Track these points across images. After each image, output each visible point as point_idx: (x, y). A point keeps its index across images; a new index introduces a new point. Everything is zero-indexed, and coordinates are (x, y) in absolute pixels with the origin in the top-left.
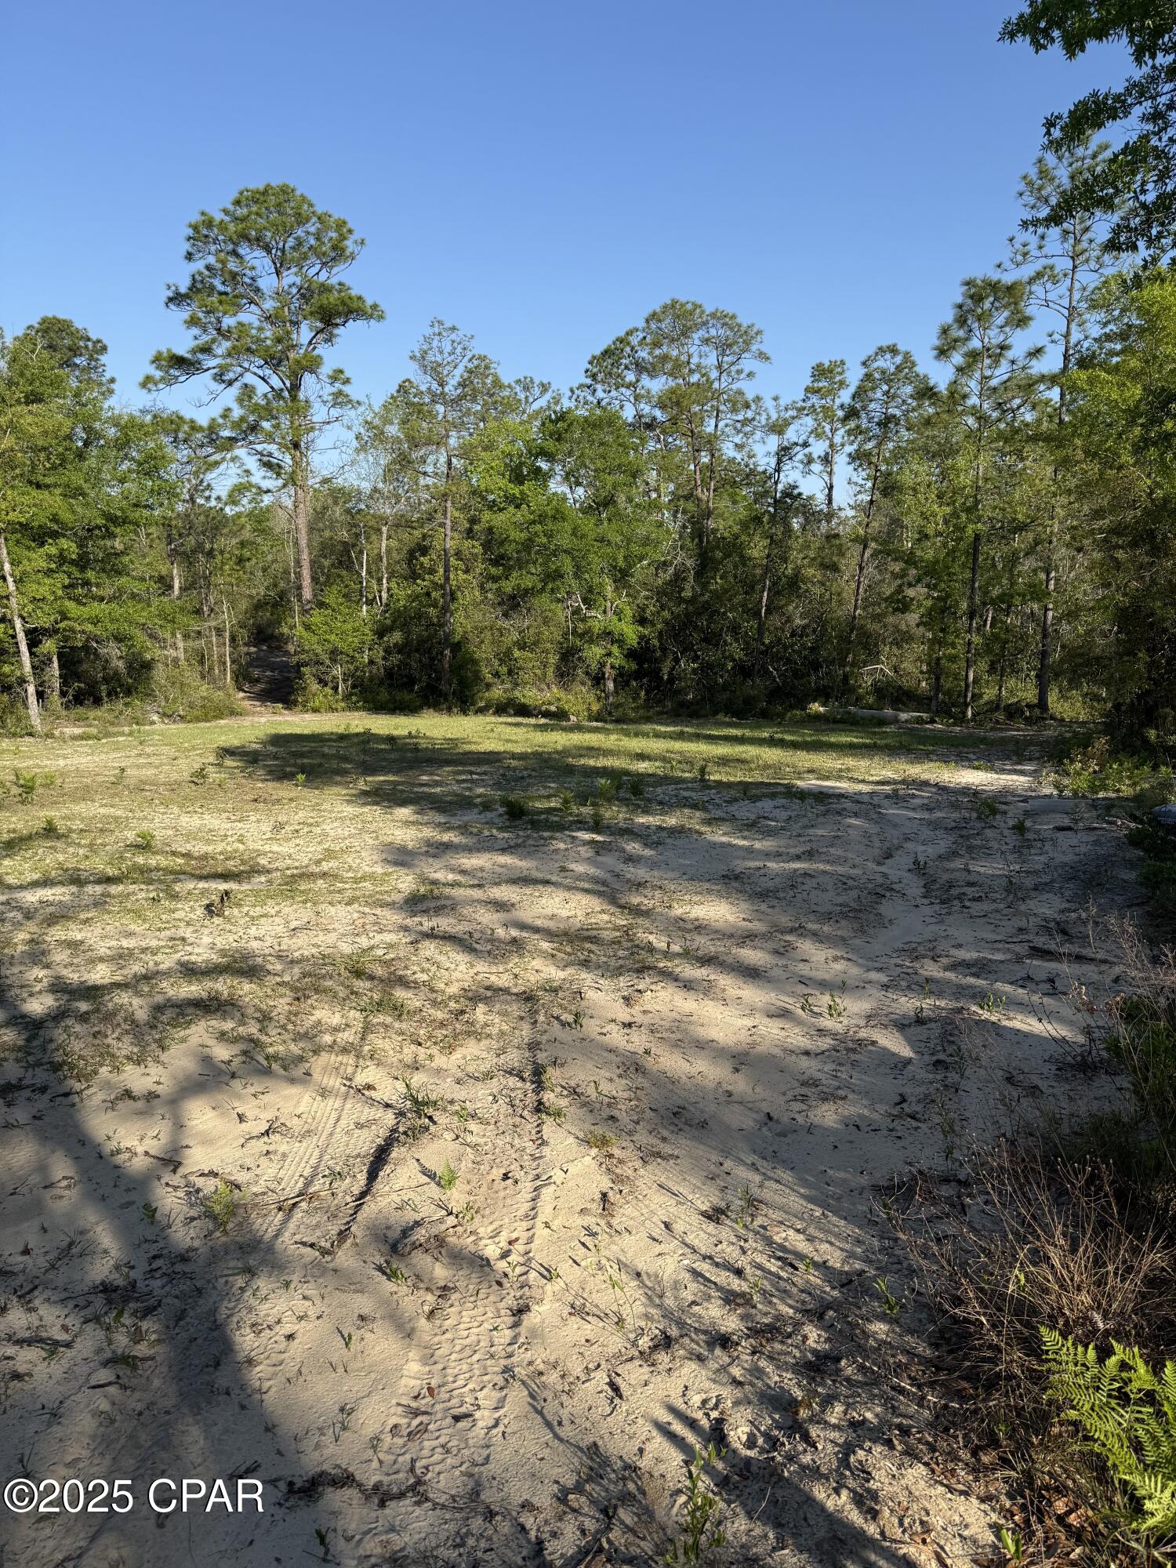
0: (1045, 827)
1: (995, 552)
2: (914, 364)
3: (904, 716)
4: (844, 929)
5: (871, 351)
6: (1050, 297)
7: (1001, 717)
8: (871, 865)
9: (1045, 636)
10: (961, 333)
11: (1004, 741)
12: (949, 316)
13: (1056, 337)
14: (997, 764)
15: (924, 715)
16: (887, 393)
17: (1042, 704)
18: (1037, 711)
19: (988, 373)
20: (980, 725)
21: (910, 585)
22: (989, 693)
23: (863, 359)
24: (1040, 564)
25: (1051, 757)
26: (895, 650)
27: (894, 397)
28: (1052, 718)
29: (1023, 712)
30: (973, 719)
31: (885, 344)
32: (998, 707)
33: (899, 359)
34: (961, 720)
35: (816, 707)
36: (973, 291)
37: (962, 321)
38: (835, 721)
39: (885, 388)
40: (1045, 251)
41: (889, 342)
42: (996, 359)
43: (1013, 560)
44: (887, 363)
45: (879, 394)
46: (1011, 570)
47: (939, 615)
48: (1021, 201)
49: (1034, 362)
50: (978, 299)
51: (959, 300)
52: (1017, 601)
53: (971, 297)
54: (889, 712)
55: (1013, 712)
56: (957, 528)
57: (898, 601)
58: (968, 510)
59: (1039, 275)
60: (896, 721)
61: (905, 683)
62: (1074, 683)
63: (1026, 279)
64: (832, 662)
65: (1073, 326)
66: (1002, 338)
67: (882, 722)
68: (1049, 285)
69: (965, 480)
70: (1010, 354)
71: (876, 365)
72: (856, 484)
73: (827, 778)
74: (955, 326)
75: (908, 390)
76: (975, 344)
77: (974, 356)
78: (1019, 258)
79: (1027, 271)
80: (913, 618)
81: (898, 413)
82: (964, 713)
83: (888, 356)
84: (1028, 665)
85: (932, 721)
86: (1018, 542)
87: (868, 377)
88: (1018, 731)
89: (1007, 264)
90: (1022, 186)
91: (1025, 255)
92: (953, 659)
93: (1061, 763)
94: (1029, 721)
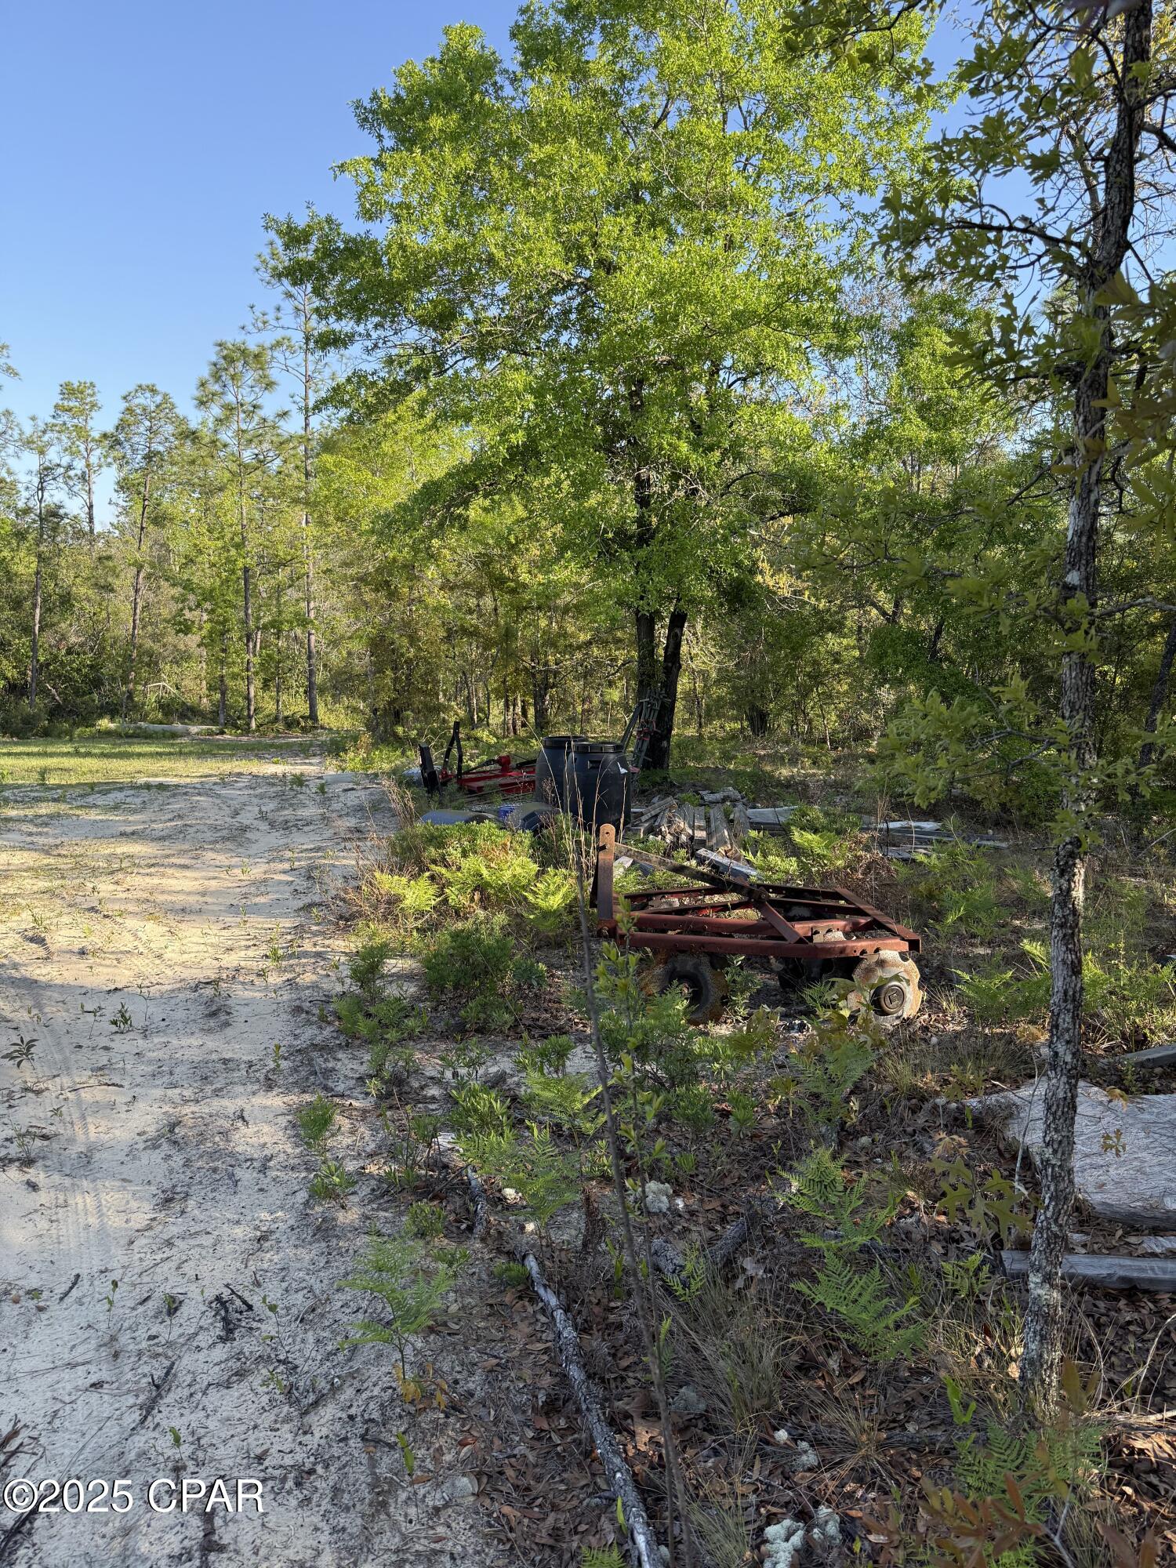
0: (338, 789)
1: (263, 586)
2: (173, 406)
3: (194, 729)
4: (229, 845)
5: (132, 388)
6: (289, 363)
7: (280, 726)
8: (228, 819)
9: (309, 658)
10: (216, 388)
11: (289, 746)
12: (205, 372)
13: (297, 399)
14: (290, 760)
15: (214, 728)
16: (150, 429)
17: (313, 716)
18: (310, 723)
19: (244, 427)
20: (264, 735)
21: (191, 609)
22: (270, 707)
23: (125, 393)
24: (301, 595)
25: (330, 752)
26: (175, 668)
27: (156, 433)
28: (322, 727)
29: (299, 723)
30: (257, 730)
31: (144, 383)
32: (276, 719)
33: (158, 399)
34: (247, 731)
35: (105, 723)
36: (225, 352)
37: (217, 377)
38: (128, 736)
39: (148, 424)
40: (281, 322)
41: (149, 382)
42: (250, 414)
43: (279, 590)
44: (144, 400)
45: (142, 429)
46: (278, 600)
47: (217, 636)
48: (257, 276)
49: (282, 423)
50: (230, 360)
51: (214, 358)
52: (286, 627)
53: (225, 358)
54: (178, 726)
55: (291, 723)
56: (228, 560)
57: (180, 623)
58: (238, 546)
59: (279, 344)
60: (188, 734)
61: (190, 700)
62: (336, 699)
63: (267, 345)
64: (114, 679)
65: (310, 392)
66: (253, 397)
67: (174, 735)
68: (287, 354)
69: (232, 517)
70: (261, 413)
71: (137, 401)
72: (117, 505)
73: (156, 776)
74: (212, 380)
75: (169, 429)
76: (230, 398)
77: (229, 408)
78: (261, 325)
79: (268, 338)
80: (192, 640)
81: (161, 448)
82: (248, 724)
83: (148, 394)
84: (296, 681)
85: (222, 733)
86: (282, 575)
87: (130, 411)
88: (296, 737)
89: (250, 328)
90: (257, 263)
91: (265, 323)
92: (234, 677)
93: (338, 755)
94: (304, 730)
